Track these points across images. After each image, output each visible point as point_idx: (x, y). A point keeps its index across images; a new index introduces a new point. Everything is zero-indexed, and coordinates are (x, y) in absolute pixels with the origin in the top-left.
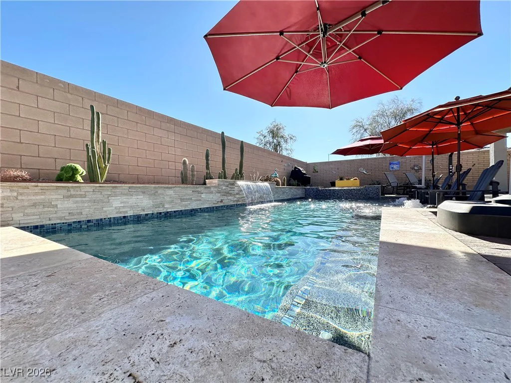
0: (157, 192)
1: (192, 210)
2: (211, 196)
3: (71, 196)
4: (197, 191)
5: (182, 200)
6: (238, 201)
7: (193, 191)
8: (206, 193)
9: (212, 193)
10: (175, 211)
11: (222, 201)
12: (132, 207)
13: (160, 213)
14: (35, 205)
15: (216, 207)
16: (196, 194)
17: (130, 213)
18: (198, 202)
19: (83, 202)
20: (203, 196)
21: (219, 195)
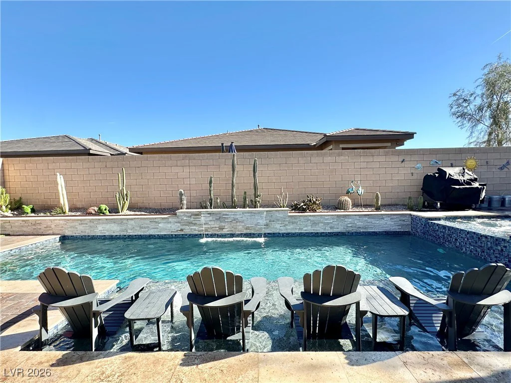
0: (122, 222)
1: (150, 236)
2: (169, 225)
3: (82, 224)
4: (155, 221)
5: (141, 228)
6: (206, 230)
7: (150, 222)
8: (164, 223)
9: (170, 222)
10: (135, 235)
11: (182, 230)
12: (108, 231)
13: (125, 235)
14: (71, 227)
15: (175, 235)
16: (153, 224)
17: (107, 234)
18: (156, 230)
19: (86, 227)
20: (160, 225)
21: (179, 224)
